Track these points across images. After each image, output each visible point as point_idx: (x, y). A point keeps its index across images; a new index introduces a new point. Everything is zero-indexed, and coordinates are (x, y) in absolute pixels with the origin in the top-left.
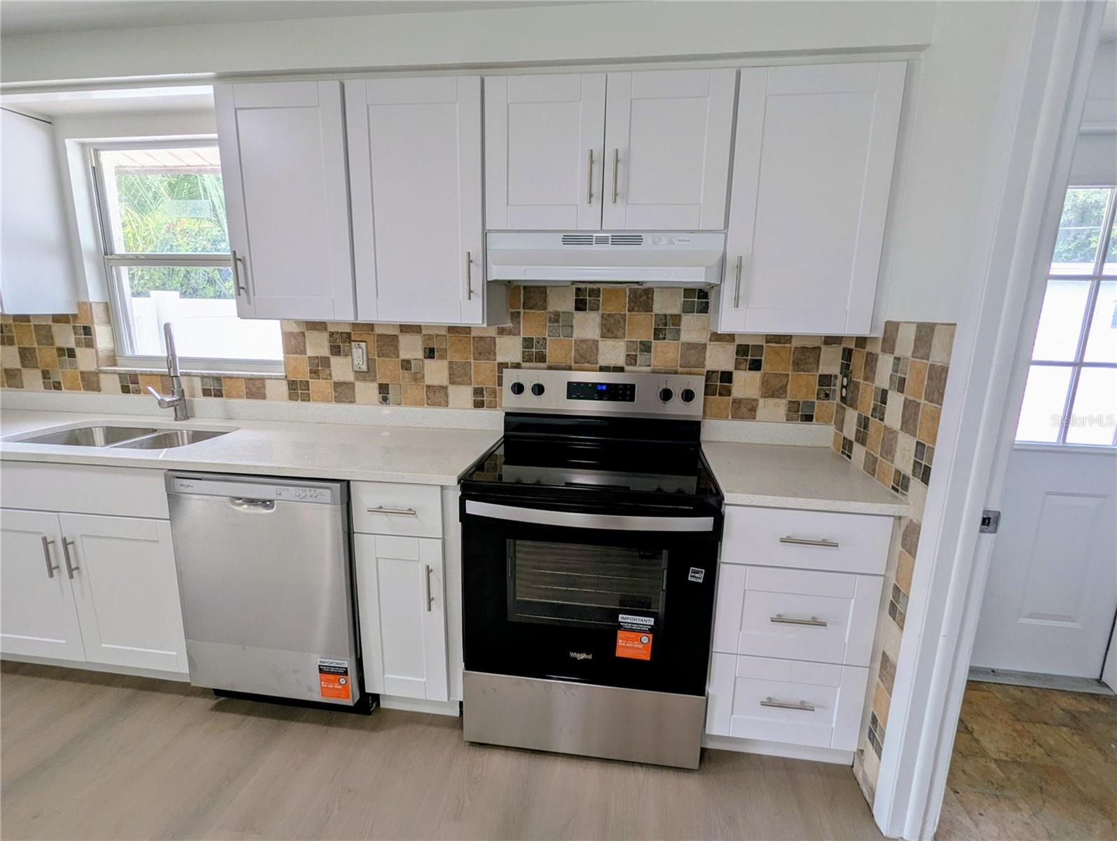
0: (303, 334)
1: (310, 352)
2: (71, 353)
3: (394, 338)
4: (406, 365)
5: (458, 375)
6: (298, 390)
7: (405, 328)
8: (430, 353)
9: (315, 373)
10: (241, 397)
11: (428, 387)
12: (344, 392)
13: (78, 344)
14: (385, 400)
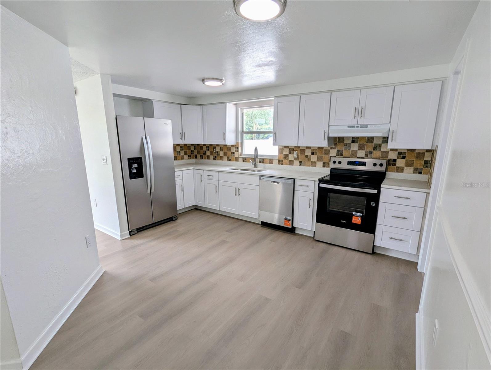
0: (283, 149)
1: (284, 153)
2: (234, 153)
3: (304, 150)
4: (307, 156)
5: (319, 159)
6: (280, 162)
7: (307, 148)
8: (313, 154)
9: (285, 158)
10: (267, 163)
11: (311, 162)
12: (291, 163)
13: (235, 151)
14: (300, 165)
